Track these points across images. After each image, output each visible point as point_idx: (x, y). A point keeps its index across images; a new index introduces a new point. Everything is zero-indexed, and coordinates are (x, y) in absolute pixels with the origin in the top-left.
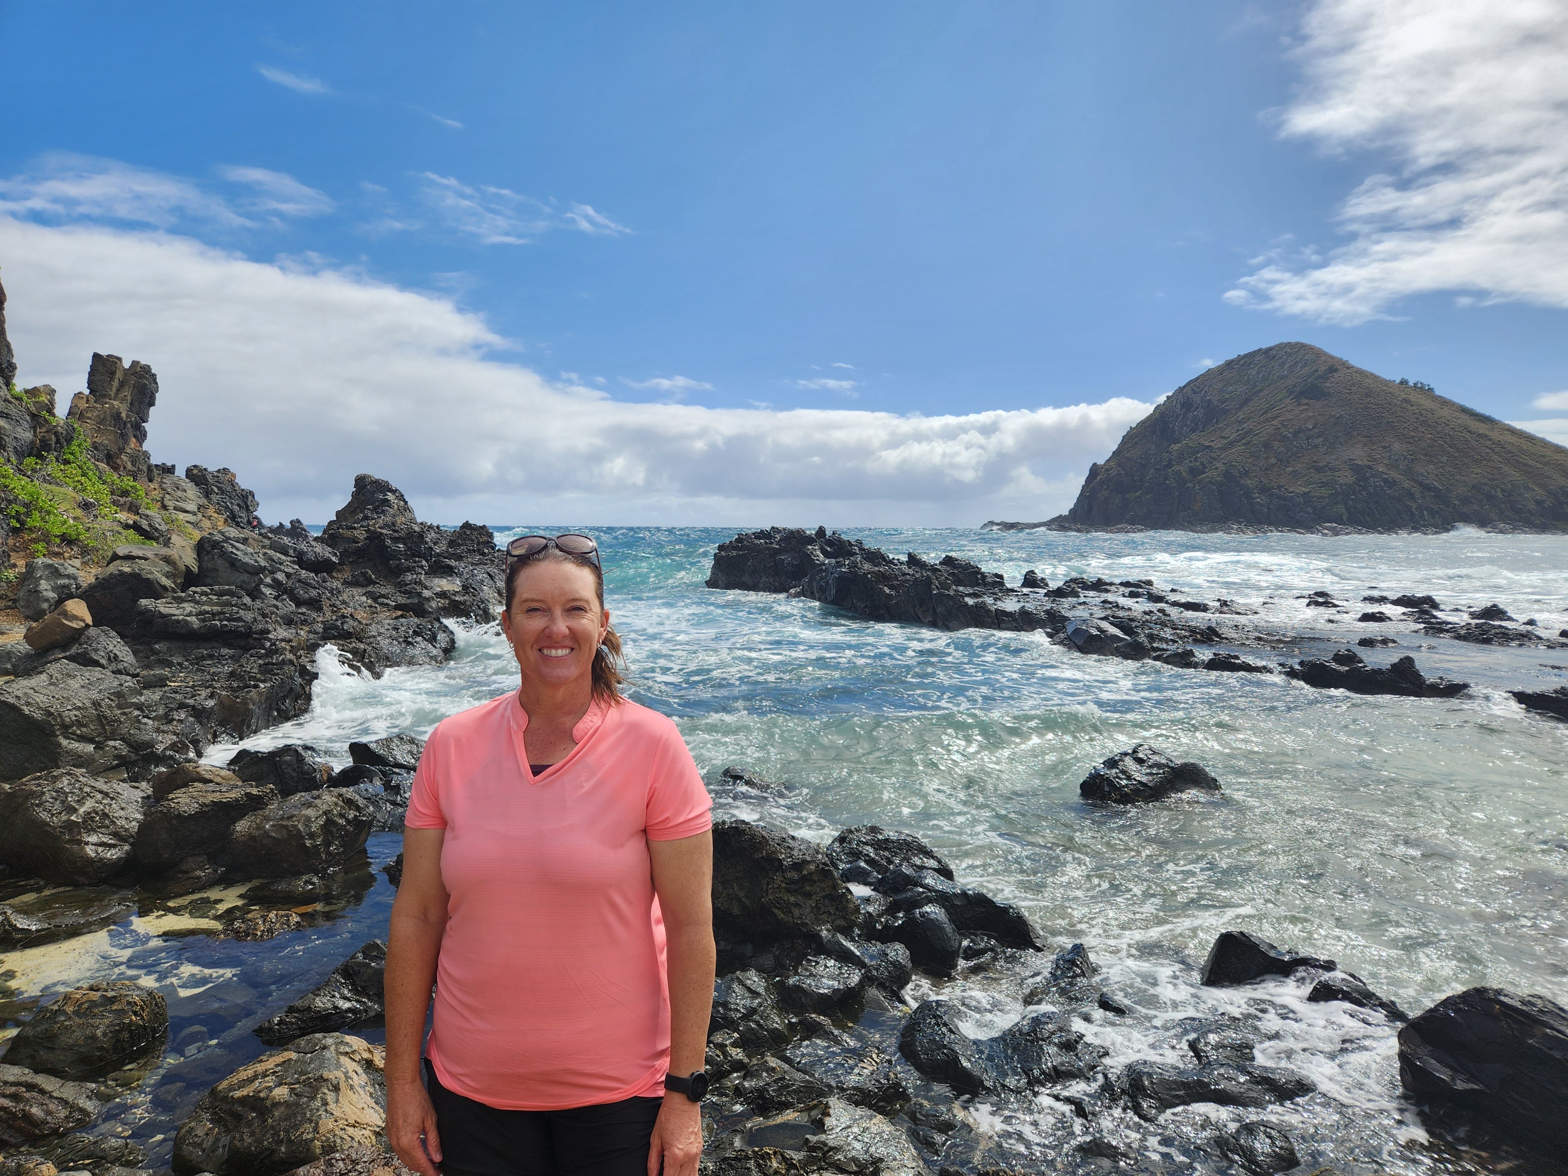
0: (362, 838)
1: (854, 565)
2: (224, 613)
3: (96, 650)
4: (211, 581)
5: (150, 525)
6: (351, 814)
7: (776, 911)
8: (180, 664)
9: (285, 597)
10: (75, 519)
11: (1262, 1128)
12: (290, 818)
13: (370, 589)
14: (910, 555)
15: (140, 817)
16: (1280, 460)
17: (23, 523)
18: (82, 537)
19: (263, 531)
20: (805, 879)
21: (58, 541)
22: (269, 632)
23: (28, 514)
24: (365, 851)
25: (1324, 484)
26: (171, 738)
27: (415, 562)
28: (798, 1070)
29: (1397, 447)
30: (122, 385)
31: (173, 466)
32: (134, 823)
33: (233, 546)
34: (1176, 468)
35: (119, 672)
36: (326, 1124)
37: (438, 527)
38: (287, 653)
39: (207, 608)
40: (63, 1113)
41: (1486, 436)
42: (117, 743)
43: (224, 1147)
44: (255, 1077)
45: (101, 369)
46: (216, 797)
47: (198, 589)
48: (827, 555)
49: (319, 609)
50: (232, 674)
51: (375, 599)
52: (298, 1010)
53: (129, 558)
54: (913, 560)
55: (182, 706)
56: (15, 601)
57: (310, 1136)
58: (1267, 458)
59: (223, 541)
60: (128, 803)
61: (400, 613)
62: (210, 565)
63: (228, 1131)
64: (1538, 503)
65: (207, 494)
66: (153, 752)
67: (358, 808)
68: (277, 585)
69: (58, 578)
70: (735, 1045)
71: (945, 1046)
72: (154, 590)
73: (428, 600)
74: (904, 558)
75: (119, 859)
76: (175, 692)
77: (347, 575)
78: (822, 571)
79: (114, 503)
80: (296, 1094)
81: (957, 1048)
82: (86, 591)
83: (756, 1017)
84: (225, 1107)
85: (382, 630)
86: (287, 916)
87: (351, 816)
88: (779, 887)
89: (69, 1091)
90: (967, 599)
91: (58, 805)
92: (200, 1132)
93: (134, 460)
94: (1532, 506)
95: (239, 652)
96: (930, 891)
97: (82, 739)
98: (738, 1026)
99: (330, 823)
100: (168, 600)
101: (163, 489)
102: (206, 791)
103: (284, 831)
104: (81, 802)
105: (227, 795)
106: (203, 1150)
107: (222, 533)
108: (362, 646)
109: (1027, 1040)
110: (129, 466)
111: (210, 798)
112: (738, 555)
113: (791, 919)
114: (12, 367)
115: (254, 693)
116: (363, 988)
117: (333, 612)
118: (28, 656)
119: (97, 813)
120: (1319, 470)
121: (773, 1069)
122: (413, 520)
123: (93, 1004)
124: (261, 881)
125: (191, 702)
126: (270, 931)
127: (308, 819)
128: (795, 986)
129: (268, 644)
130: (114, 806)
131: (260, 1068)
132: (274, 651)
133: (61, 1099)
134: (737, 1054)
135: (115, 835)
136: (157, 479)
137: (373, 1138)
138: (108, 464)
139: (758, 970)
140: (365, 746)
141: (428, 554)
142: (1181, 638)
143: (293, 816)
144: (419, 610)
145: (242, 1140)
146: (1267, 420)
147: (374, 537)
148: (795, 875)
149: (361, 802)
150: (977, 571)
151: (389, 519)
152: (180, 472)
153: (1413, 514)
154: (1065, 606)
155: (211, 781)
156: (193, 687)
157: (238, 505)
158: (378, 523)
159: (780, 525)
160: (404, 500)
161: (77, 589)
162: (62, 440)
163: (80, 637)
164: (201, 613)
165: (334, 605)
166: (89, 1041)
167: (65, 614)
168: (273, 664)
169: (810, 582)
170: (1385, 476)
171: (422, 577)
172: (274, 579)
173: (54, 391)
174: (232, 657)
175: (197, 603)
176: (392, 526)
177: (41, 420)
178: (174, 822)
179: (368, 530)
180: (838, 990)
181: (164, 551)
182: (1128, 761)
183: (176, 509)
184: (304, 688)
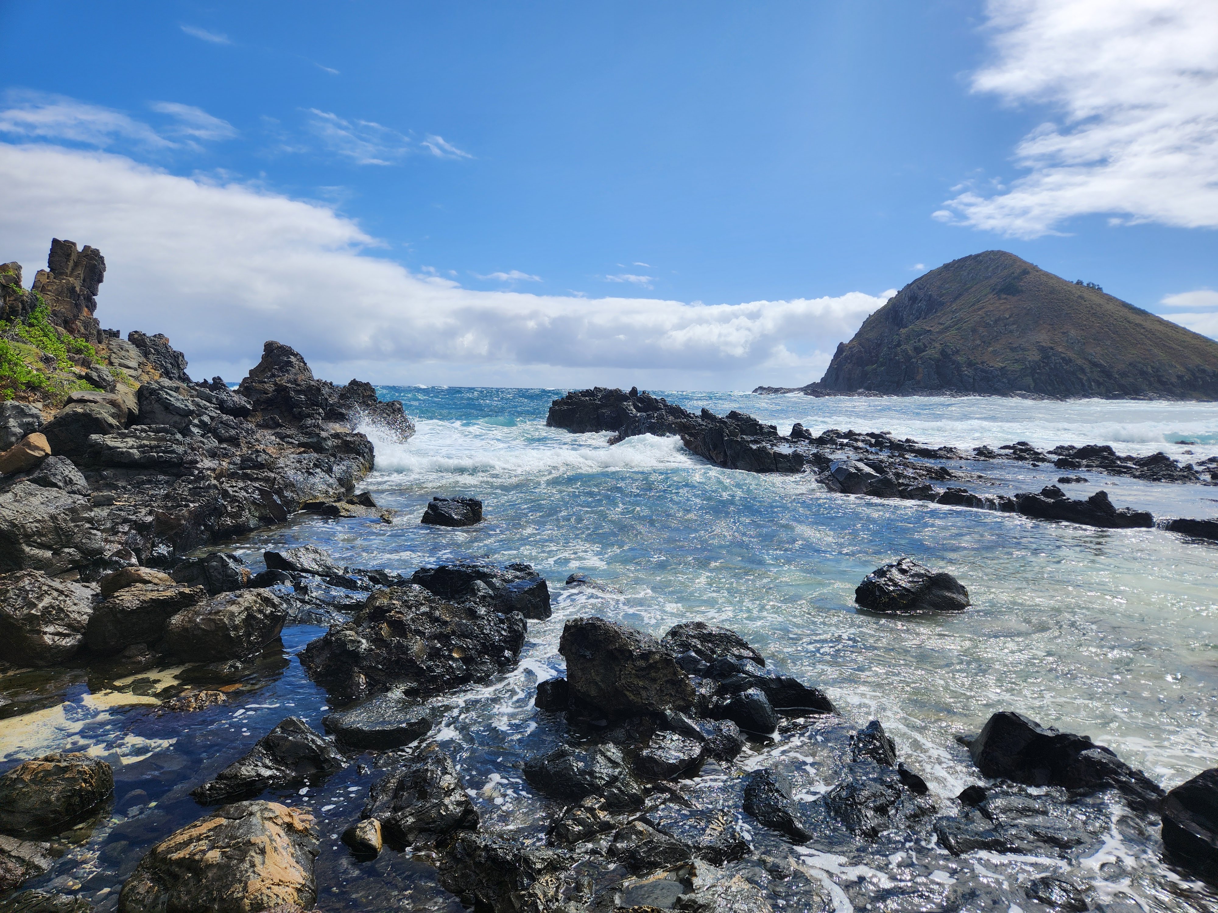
0: (277, 630)
1: (661, 417)
2: (160, 447)
3: (55, 475)
4: (149, 421)
5: (99, 376)
6: (268, 610)
7: (627, 693)
8: (124, 488)
9: (210, 435)
10: (38, 370)
11: (1057, 883)
12: (217, 613)
13: (278, 430)
14: (704, 411)
15: (90, 611)
16: (984, 342)
18: (44, 385)
19: (191, 385)
20: (651, 667)
21: (24, 387)
22: (197, 462)
24: (280, 640)
25: (1017, 361)
26: (117, 547)
27: (314, 410)
28: (659, 831)
29: (1073, 333)
30: (76, 265)
31: (118, 332)
32: (85, 617)
33: (167, 393)
34: (903, 347)
35: (74, 492)
36: (254, 884)
37: (331, 384)
38: (212, 479)
39: (146, 442)
40: (20, 871)
41: (1141, 325)
42: (71, 550)
43: (163, 904)
44: (190, 841)
45: (59, 251)
46: (155, 595)
47: (139, 427)
48: (638, 409)
49: (238, 445)
50: (167, 496)
51: (282, 439)
52: (226, 778)
53: (82, 401)
54: (705, 414)
55: (125, 521)
57: (240, 895)
58: (974, 340)
59: (159, 389)
60: (80, 600)
61: (303, 449)
62: (148, 408)
63: (166, 889)
64: (1179, 377)
65: (146, 354)
66: (101, 558)
67: (274, 605)
68: (203, 425)
69: (24, 417)
70: (602, 808)
71: (779, 810)
72: (103, 428)
73: (325, 439)
74: (699, 413)
75: (73, 646)
76: (121, 510)
77: (259, 419)
78: (635, 421)
79: (71, 359)
80: (226, 857)
81: (790, 812)
82: (46, 428)
83: (618, 784)
84: (164, 867)
85: (288, 463)
86: (216, 695)
87: (268, 612)
88: (630, 673)
89: (26, 850)
90: (751, 445)
91: (20, 601)
92: (142, 890)
93: (86, 325)
94: (1174, 380)
95: (173, 478)
96: (750, 676)
97: (42, 546)
98: (603, 791)
99: (250, 617)
100: (114, 435)
101: (110, 349)
102: (146, 591)
103: (212, 624)
104: (40, 598)
105: (164, 593)
106: (145, 906)
107: (158, 383)
108: (273, 475)
109: (846, 804)
110: (82, 330)
111: (150, 596)
112: (568, 409)
113: (639, 700)
115: (185, 511)
116: (282, 758)
117: (248, 448)
119: (53, 608)
120: (1013, 350)
121: (641, 832)
122: (311, 378)
123: (48, 773)
124: (192, 664)
125: (133, 518)
126: (201, 708)
127: (232, 614)
128: (648, 757)
129: (197, 472)
130: (68, 602)
131: (195, 832)
132: (202, 477)
133: (19, 857)
134: (603, 816)
135: (69, 626)
136: (105, 341)
137: (295, 894)
138: (65, 328)
139: (615, 743)
140: (277, 554)
141: (323, 404)
142: (920, 476)
143: (219, 611)
144: (318, 448)
145: (179, 898)
146: (974, 311)
147: (281, 389)
148: (642, 663)
149: (276, 600)
150: (756, 424)
151: (291, 377)
152: (124, 336)
153: (1083, 385)
154: (826, 451)
155: (150, 582)
156: (135, 506)
157: (171, 364)
158: (284, 380)
159: (601, 386)
160: (304, 362)
161: (39, 425)
162: (28, 307)
163: (41, 463)
164: (141, 446)
165: (249, 443)
166: (45, 806)
167: (29, 445)
168: (201, 488)
170: (1063, 355)
171: (320, 422)
172: (201, 421)
173: (20, 267)
174: (167, 482)
175: (138, 438)
176: (295, 382)
177: (10, 290)
178: (119, 615)
179: (276, 384)
180: (684, 760)
181: (110, 396)
182: (894, 571)
183: (120, 365)
184: (226, 508)
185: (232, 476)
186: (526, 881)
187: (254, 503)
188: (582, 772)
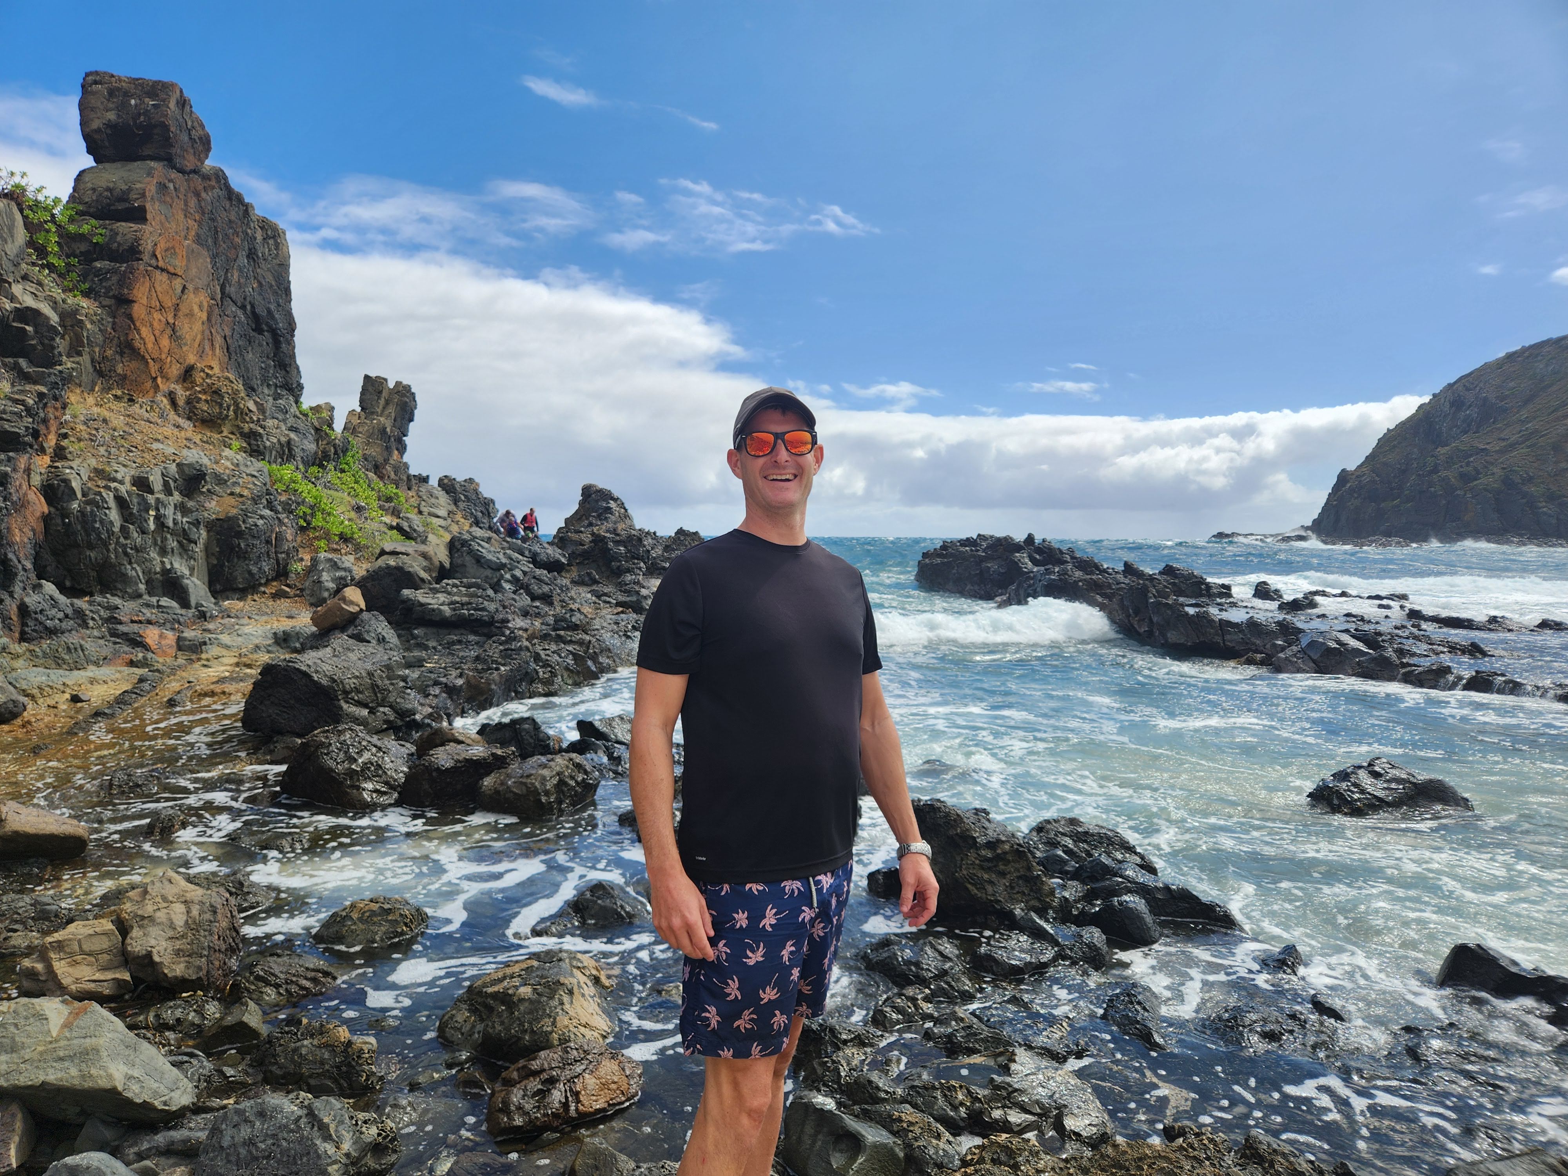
0: (588, 799)
1: (1064, 573)
2: (470, 603)
3: (368, 632)
4: (461, 576)
5: (410, 527)
6: (580, 777)
7: (969, 886)
8: (434, 648)
9: (522, 591)
10: (350, 520)
12: (528, 776)
13: (595, 587)
14: (1126, 564)
15: (405, 769)
17: (309, 524)
18: (356, 536)
20: (998, 858)
21: (337, 538)
22: (508, 621)
23: (313, 515)
26: (428, 709)
27: (634, 564)
28: (987, 1026)
30: (387, 403)
31: (428, 477)
32: (401, 775)
33: (479, 545)
34: (1443, 474)
35: (388, 649)
36: (563, 1021)
37: (655, 534)
38: (524, 641)
39: (457, 598)
42: (386, 710)
43: (479, 1032)
44: (504, 979)
45: (370, 389)
46: (468, 755)
47: (450, 582)
48: (1035, 562)
49: (551, 604)
50: (477, 658)
51: (599, 597)
53: (394, 553)
54: (1129, 569)
55: (436, 683)
56: (302, 590)
57: (549, 1029)
58: (1556, 462)
59: (470, 540)
60: (396, 758)
61: (621, 609)
62: (459, 561)
63: (482, 1020)
65: (456, 502)
66: (414, 720)
67: (586, 772)
68: (515, 580)
69: (337, 571)
70: (927, 999)
71: (1138, 1022)
72: (413, 582)
74: (1120, 567)
76: (431, 672)
77: (575, 575)
78: (1030, 578)
79: (381, 507)
80: (538, 994)
81: (1150, 1025)
82: (360, 582)
83: (948, 978)
84: (480, 1000)
85: (605, 624)
87: (580, 779)
88: (973, 864)
90: (1187, 609)
91: (342, 755)
92: (460, 1018)
93: (396, 470)
95: (482, 639)
96: (1130, 882)
97: (360, 704)
98: (930, 983)
99: (562, 783)
100: (425, 591)
101: (420, 497)
102: (460, 750)
103: (524, 788)
104: (360, 753)
105: (476, 754)
106: (462, 1034)
107: (469, 534)
108: (588, 638)
109: (1226, 1026)
110: (392, 475)
111: (463, 755)
112: (942, 563)
113: (984, 895)
114: (300, 387)
115: (495, 675)
117: (562, 607)
118: (313, 635)
119: (372, 764)
121: (961, 1019)
122: (632, 527)
123: (373, 913)
125: (444, 680)
127: (544, 778)
128: (986, 954)
129: (508, 632)
130: (386, 759)
131: (508, 971)
132: (512, 638)
134: (928, 1008)
135: (386, 783)
136: (415, 488)
137: (601, 1038)
138: (376, 474)
139: (950, 939)
140: (591, 724)
141: (645, 557)
142: (1436, 654)
143: (531, 775)
144: (637, 607)
145: (494, 1028)
147: (598, 540)
148: (989, 853)
149: (588, 768)
150: (1201, 581)
151: (611, 525)
152: (434, 482)
154: (1300, 618)
155: (462, 742)
156: (445, 668)
157: (481, 511)
158: (602, 529)
159: (987, 532)
160: (624, 508)
161: (352, 580)
162: (339, 452)
163: (355, 619)
164: (452, 603)
165: (563, 601)
167: (344, 599)
168: (512, 650)
169: (1017, 590)
171: (641, 578)
172: (513, 576)
173: (333, 408)
174: (477, 643)
175: (449, 593)
176: (614, 532)
177: (323, 434)
178: (434, 774)
179: (593, 534)
180: (1030, 963)
181: (422, 548)
182: (1363, 775)
183: (430, 514)
184: (537, 673)
185: (545, 637)
186: (829, 1049)
187: (567, 669)
188: (908, 963)
